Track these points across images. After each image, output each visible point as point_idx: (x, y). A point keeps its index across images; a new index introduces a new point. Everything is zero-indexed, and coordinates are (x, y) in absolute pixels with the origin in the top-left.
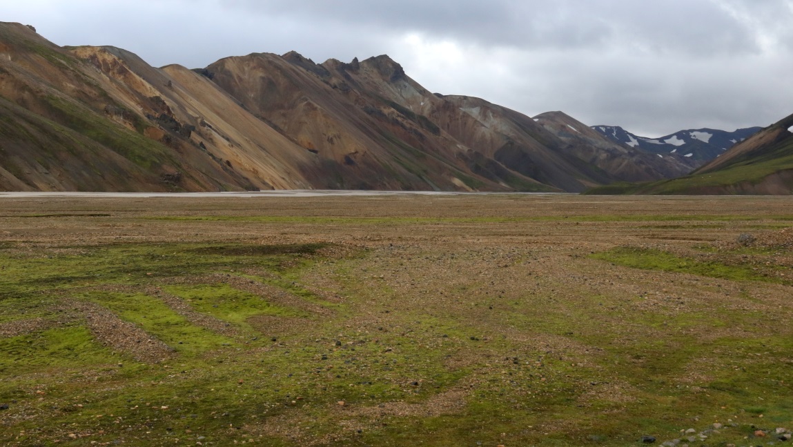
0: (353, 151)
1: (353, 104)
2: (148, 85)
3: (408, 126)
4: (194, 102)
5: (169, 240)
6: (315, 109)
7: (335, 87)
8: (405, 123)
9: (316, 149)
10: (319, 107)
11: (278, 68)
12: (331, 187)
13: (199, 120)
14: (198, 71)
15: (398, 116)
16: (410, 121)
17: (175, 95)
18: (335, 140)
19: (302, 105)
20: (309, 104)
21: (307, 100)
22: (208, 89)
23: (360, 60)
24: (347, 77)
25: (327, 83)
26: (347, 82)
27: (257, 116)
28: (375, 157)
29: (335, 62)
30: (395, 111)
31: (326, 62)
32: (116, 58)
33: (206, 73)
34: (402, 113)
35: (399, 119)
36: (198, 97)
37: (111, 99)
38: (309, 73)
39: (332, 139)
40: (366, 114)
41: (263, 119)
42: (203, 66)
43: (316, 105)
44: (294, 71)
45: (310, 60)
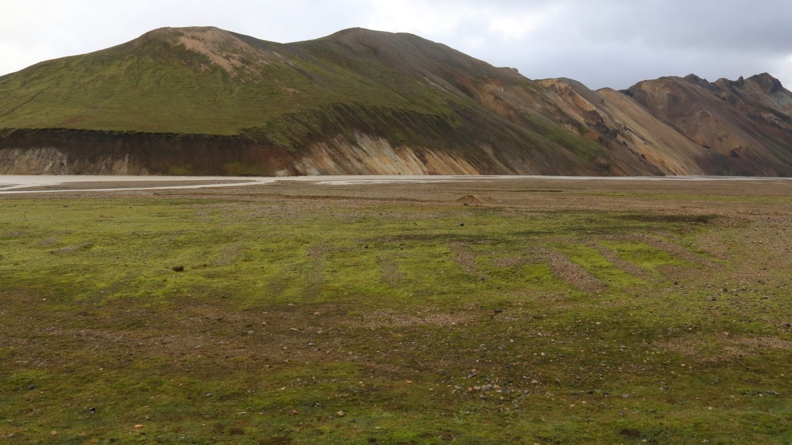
0: (738, 147)
1: (738, 111)
2: (588, 103)
3: (784, 127)
4: (619, 113)
5: (601, 209)
6: (708, 116)
7: (724, 99)
8: (781, 125)
9: (709, 145)
10: (712, 114)
11: (680, 86)
12: (719, 174)
13: (623, 126)
14: (622, 91)
15: (776, 119)
16: (786, 123)
17: (606, 109)
18: (723, 139)
19: (698, 114)
20: (704, 112)
21: (702, 109)
22: (629, 103)
23: (745, 78)
24: (734, 91)
25: (718, 96)
26: (734, 95)
27: (664, 122)
28: (756, 151)
29: (724, 80)
30: (773, 116)
31: (718, 81)
32: (567, 86)
33: (628, 93)
34: (779, 117)
35: (777, 122)
36: (622, 109)
37: (564, 113)
38: (704, 89)
39: (721, 138)
40: (748, 118)
41: (669, 124)
42: (626, 88)
43: (709, 113)
44: (692, 88)
45: (705, 80)
